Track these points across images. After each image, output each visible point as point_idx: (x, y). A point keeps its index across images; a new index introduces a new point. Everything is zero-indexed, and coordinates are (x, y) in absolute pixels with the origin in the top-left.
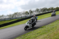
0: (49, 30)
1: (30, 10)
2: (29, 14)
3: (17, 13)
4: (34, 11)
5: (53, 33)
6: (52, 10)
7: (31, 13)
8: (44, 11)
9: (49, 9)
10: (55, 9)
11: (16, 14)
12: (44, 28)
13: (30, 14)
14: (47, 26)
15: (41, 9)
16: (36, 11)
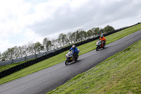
0: (93, 83)
1: (45, 39)
2: (42, 47)
3: (14, 48)
4: (54, 41)
5: (103, 89)
6: (95, 34)
7: (47, 46)
8: (78, 37)
9: (90, 33)
10: (102, 31)
11: (11, 51)
12: (81, 78)
13: (45, 47)
14: (86, 75)
15: (70, 34)
16: (59, 39)
